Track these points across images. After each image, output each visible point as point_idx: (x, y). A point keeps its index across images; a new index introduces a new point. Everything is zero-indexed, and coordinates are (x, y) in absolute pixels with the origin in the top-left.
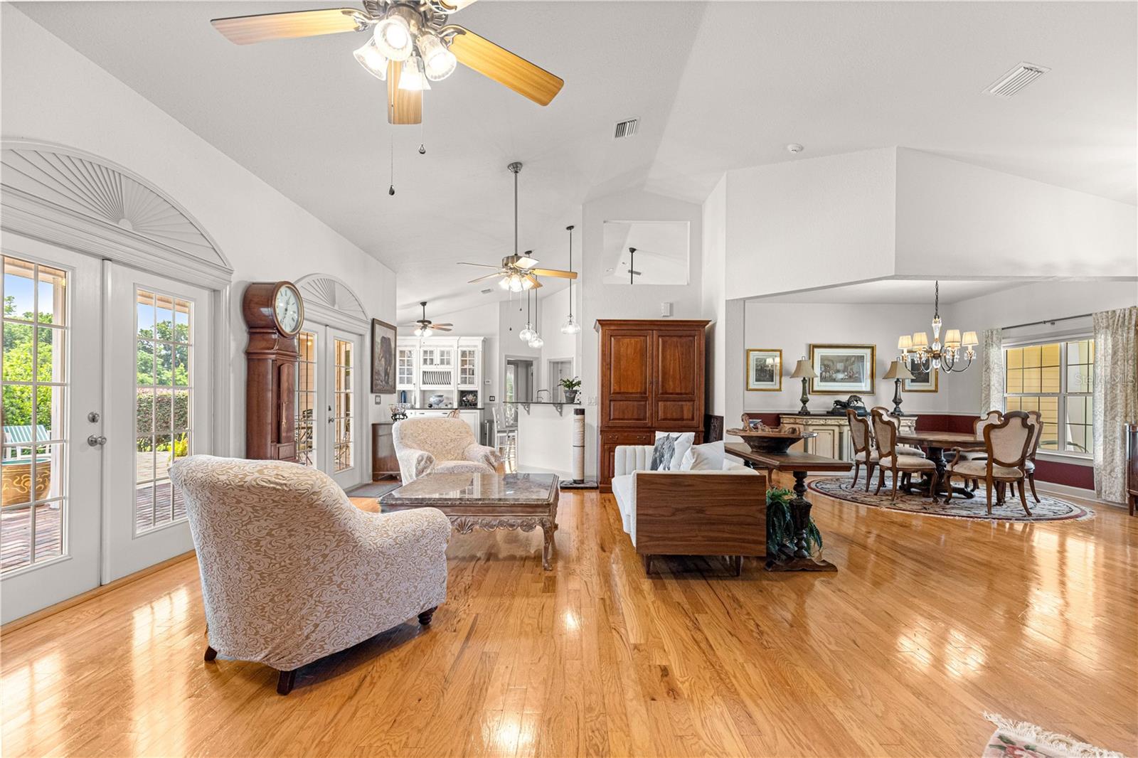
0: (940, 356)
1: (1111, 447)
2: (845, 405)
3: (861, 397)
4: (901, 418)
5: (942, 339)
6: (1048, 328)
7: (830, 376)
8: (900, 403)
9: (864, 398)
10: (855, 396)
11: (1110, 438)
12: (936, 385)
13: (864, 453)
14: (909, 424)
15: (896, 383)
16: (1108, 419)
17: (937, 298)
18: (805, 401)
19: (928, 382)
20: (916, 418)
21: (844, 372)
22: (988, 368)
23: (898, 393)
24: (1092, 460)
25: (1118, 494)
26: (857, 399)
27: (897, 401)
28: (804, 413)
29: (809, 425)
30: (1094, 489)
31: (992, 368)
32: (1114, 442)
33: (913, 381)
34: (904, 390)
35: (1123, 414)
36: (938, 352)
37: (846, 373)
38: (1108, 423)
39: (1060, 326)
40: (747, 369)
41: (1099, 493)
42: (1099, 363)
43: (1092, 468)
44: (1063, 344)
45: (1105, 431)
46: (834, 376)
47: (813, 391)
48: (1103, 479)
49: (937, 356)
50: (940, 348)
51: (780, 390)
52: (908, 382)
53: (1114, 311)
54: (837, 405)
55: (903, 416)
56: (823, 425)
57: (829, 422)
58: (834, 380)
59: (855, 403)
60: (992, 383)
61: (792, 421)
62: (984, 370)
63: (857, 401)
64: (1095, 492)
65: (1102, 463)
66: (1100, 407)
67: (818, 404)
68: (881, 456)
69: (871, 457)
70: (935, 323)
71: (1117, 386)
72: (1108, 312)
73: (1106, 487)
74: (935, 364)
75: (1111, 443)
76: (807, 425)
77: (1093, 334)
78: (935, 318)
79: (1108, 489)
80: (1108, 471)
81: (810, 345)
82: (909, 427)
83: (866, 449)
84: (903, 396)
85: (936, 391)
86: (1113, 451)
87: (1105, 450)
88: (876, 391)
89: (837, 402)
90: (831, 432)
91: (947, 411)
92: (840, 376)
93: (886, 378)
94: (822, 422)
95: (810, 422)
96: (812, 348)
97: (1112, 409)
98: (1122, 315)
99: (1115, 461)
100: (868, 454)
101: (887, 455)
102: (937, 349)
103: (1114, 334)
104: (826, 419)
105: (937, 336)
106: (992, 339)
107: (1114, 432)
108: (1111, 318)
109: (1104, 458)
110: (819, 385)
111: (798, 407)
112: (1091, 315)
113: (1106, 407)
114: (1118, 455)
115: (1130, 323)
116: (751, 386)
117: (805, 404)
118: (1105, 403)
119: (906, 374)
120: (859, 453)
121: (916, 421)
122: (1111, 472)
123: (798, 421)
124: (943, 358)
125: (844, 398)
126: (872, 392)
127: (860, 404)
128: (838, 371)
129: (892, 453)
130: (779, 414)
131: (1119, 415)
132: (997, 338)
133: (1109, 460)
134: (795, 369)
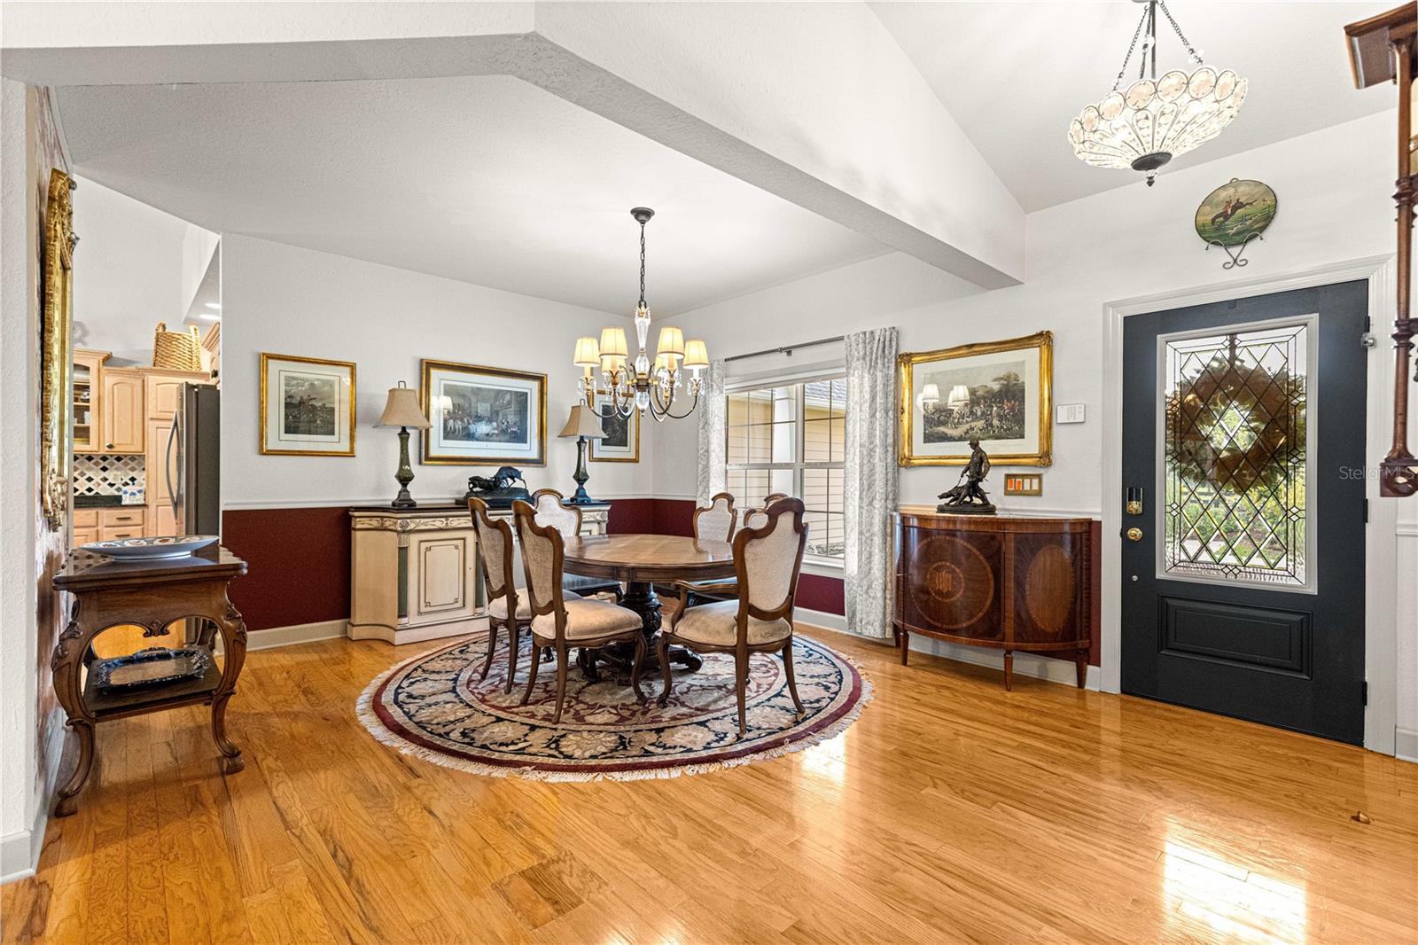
0: (648, 385)
1: (868, 548)
2: (489, 487)
3: (519, 469)
4: (582, 509)
5: (651, 353)
6: (781, 361)
7: (465, 428)
8: (585, 480)
9: (526, 471)
10: (510, 468)
11: (867, 535)
12: (637, 452)
13: (502, 602)
14: (598, 518)
15: (579, 444)
16: (864, 505)
17: (643, 266)
18: (405, 479)
19: (626, 446)
20: (608, 508)
21: (490, 421)
22: (706, 423)
23: (582, 464)
24: (842, 569)
25: (877, 624)
26: (515, 475)
27: (581, 477)
28: (405, 505)
29: (411, 532)
30: (844, 615)
31: (711, 424)
32: (872, 540)
33: (605, 442)
34: (592, 459)
35: (884, 496)
36: (645, 377)
37: (495, 424)
38: (864, 512)
39: (800, 357)
40: (261, 402)
41: (852, 619)
42: (851, 414)
43: (843, 581)
44: (799, 385)
45: (860, 523)
46: (472, 428)
47: (428, 458)
48: (858, 600)
49: (643, 385)
50: (648, 369)
51: (351, 454)
52: (597, 443)
53: (872, 333)
54: (475, 486)
55: (589, 504)
56: (440, 530)
57: (455, 523)
58: (469, 436)
59: (510, 481)
60: (712, 447)
61: (375, 523)
62: (701, 426)
63: (512, 478)
64: (845, 618)
65: (856, 572)
66: (854, 485)
67: (434, 485)
68: (536, 610)
69: (518, 609)
70: (641, 315)
71: (875, 452)
72: (865, 333)
73: (862, 614)
74: (641, 401)
75: (869, 542)
76: (404, 532)
77: (844, 370)
78: (640, 306)
79: (864, 616)
80: (865, 588)
81: (422, 360)
82: (599, 523)
83: (508, 590)
84: (591, 468)
85: (636, 461)
86: (871, 554)
87: (860, 554)
88: (549, 458)
89: (475, 481)
90: (460, 543)
91: (650, 492)
92: (483, 428)
93: (563, 435)
94: (439, 523)
95: (412, 526)
96: (428, 366)
97: (869, 488)
98: (882, 339)
99: (872, 571)
100: (513, 602)
101: (545, 611)
102: (642, 370)
103: (873, 367)
104: (447, 517)
105: (642, 344)
106: (712, 376)
107: (871, 525)
108: (869, 343)
109: (859, 567)
110: (439, 446)
111: (392, 493)
112: (841, 339)
113: (861, 485)
114: (876, 562)
115: (890, 353)
116: (272, 445)
117: (405, 485)
118: (861, 479)
119: (593, 427)
120: (495, 600)
121: (609, 511)
122: (868, 589)
123: (388, 523)
124: (653, 390)
125: (488, 473)
126: (540, 462)
127: (518, 484)
128: (479, 419)
129: (556, 606)
130: (347, 510)
131: (877, 497)
132: (719, 374)
133: (866, 569)
134: (384, 408)
